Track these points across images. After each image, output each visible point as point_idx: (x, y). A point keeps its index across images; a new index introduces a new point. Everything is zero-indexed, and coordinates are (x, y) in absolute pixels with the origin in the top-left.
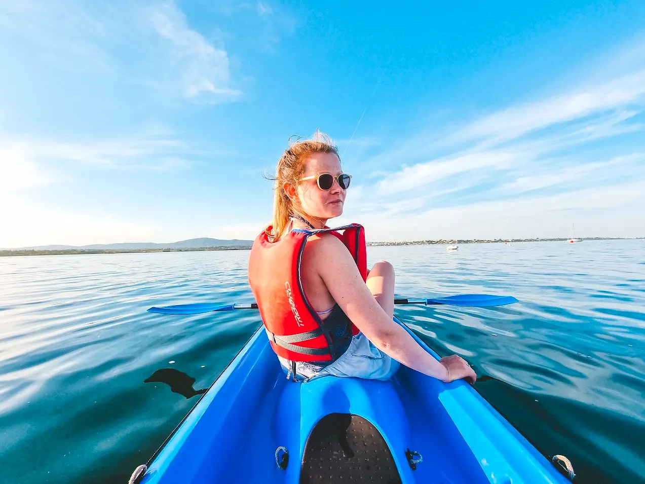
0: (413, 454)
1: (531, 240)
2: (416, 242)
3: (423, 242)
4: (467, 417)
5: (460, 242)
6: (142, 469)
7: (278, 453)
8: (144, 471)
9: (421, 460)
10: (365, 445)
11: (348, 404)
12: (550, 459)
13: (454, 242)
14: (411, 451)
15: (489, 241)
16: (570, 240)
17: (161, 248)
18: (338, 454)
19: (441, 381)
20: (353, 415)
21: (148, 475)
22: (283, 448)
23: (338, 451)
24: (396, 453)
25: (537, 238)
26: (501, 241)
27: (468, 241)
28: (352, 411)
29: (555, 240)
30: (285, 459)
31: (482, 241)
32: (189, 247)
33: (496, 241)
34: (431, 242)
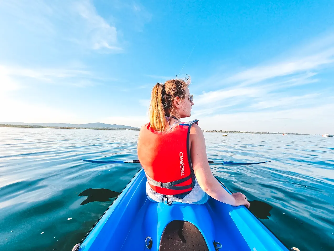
0: (217, 243)
1: (265, 133)
2: (208, 131)
3: (212, 131)
4: (246, 225)
5: (230, 132)
6: (78, 246)
7: (147, 240)
8: (78, 247)
9: (221, 247)
10: (192, 238)
11: (182, 215)
12: (289, 249)
13: (228, 132)
14: (216, 242)
15: (245, 133)
16: (283, 134)
17: (75, 127)
18: (178, 242)
19: (232, 206)
20: (185, 221)
21: (81, 249)
22: (150, 238)
23: (178, 240)
24: (208, 242)
25: (268, 132)
26: (250, 132)
27: (234, 132)
28: (184, 219)
29: (277, 133)
30: (151, 244)
31: (242, 132)
32: (91, 127)
33: (248, 133)
34: (216, 131)
